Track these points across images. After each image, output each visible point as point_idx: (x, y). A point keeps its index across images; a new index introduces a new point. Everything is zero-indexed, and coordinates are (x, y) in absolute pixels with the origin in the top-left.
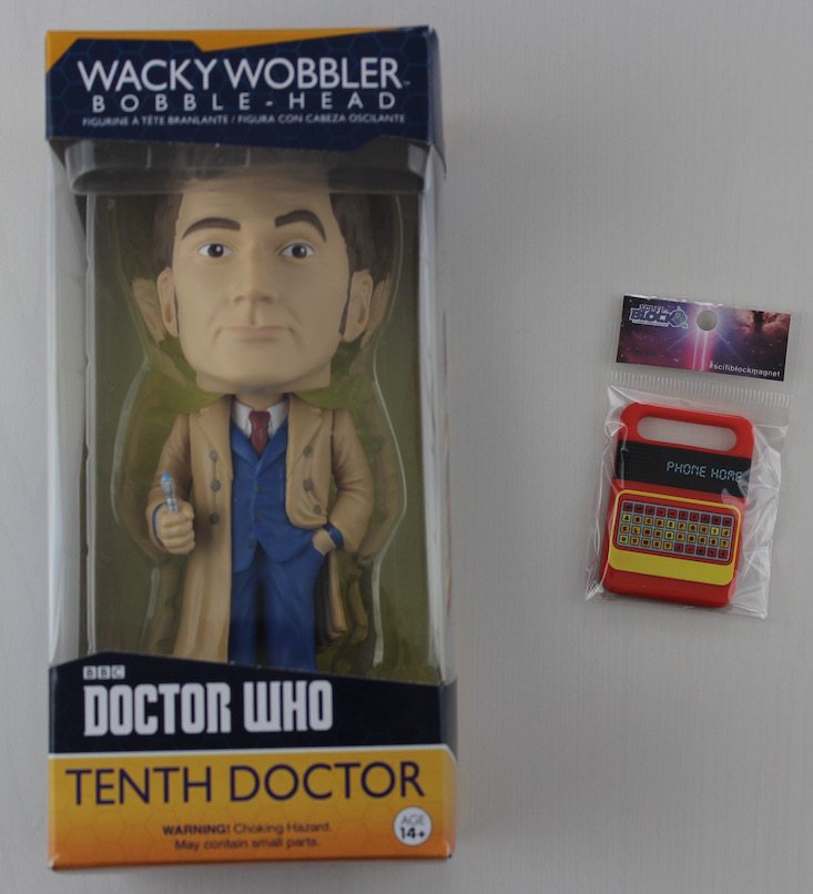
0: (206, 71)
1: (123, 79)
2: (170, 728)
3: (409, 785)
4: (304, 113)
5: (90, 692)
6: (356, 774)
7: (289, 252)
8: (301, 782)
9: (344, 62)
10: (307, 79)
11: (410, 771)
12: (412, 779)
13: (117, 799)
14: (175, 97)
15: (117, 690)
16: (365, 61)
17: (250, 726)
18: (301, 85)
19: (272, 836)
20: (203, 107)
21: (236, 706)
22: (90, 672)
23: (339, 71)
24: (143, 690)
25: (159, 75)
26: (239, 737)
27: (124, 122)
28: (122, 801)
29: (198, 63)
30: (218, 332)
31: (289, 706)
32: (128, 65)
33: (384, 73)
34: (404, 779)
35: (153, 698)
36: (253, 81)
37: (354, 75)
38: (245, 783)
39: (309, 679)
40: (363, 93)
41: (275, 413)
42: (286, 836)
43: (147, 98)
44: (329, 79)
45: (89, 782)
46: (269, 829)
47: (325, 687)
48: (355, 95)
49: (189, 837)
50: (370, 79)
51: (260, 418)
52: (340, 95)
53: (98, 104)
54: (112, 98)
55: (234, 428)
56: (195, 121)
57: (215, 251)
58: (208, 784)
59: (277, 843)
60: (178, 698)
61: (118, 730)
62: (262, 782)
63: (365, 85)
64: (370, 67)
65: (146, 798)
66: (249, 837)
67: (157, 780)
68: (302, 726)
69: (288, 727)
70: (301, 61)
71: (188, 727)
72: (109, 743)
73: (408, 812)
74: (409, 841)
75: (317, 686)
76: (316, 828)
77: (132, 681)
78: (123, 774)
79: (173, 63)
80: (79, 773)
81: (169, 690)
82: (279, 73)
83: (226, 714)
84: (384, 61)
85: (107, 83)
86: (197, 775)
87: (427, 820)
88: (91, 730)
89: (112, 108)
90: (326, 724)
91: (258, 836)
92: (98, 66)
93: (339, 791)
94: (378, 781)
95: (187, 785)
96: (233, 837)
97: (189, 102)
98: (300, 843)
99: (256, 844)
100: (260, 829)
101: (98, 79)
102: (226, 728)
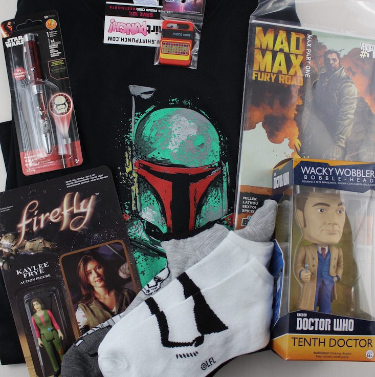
0: (331, 171)
1: (312, 171)
2: (316, 329)
3: (369, 344)
4: (353, 182)
5: (298, 319)
6: (358, 341)
7: (339, 212)
8: (346, 343)
9: (362, 171)
10: (354, 174)
11: (370, 341)
12: (370, 343)
13: (303, 345)
14: (324, 176)
15: (304, 319)
16: (367, 171)
17: (335, 329)
18: (353, 176)
19: (339, 355)
20: (330, 180)
21: (332, 325)
22: (298, 315)
23: (361, 173)
24: (310, 319)
25: (320, 171)
26: (332, 332)
27: (312, 182)
28: (304, 345)
29: (329, 168)
31: (344, 325)
32: (313, 168)
33: (371, 174)
34: (368, 343)
35: (313, 322)
36: (342, 174)
37: (365, 174)
38: (333, 343)
39: (349, 319)
40: (366, 178)
41: (327, 248)
42: (342, 355)
43: (317, 176)
44: (359, 175)
45: (297, 341)
46: (338, 353)
47: (352, 321)
49: (319, 355)
50: (368, 175)
51: (323, 249)
52: (361, 179)
53: (306, 177)
54: (309, 176)
55: (318, 252)
56: (328, 183)
57: (321, 211)
58: (324, 343)
59: (339, 357)
60: (319, 322)
61: (304, 329)
62: (337, 343)
63: (367, 177)
64: (368, 172)
65: (310, 345)
66: (333, 355)
67: (313, 341)
68: (346, 330)
69: (343, 330)
70: (353, 170)
71: (321, 329)
72: (302, 332)
73: (369, 351)
74: (369, 358)
75: (350, 320)
76: (348, 354)
77: (308, 317)
78: (305, 339)
79: (323, 168)
80: (295, 338)
81: (317, 320)
82: (348, 172)
83: (329, 326)
84: (371, 171)
85: (308, 172)
86: (322, 340)
87: (373, 353)
88: (298, 328)
89: (309, 179)
90: (352, 330)
91: (335, 355)
92: (306, 168)
93: (354, 345)
94: (363, 343)
95: (320, 342)
96: (329, 355)
97: (327, 178)
98: (344, 357)
99: (334, 357)
100: (336, 353)
101: (306, 171)
102: (329, 329)
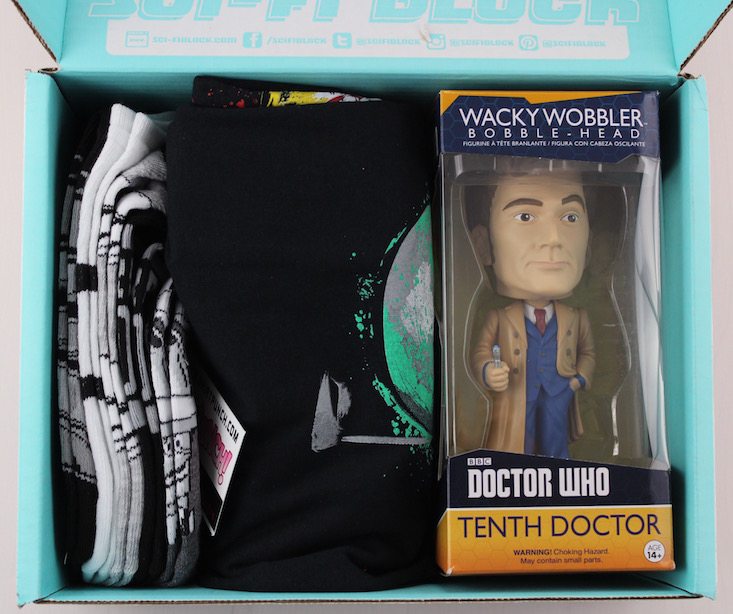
0: (533, 116)
1: (485, 119)
2: (517, 494)
3: (652, 527)
4: (589, 140)
5: (471, 473)
6: (622, 521)
7: (566, 219)
8: (592, 525)
9: (611, 110)
10: (590, 121)
11: (652, 520)
12: (653, 524)
13: (488, 535)
14: (516, 129)
15: (487, 472)
16: (622, 111)
17: (563, 493)
18: (587, 124)
19: (576, 556)
20: (532, 137)
21: (555, 481)
22: (471, 461)
23: (608, 116)
24: (501, 472)
25: (506, 117)
26: (557, 500)
27: (487, 144)
28: (490, 536)
29: (528, 110)
30: (528, 264)
31: (585, 482)
32: (488, 111)
33: (633, 118)
34: (649, 524)
35: (507, 477)
36: (560, 121)
37: (617, 119)
38: (560, 526)
39: (596, 466)
40: (620, 127)
41: (549, 310)
42: (584, 556)
43: (500, 130)
44: (603, 121)
45: (471, 524)
46: (574, 552)
47: (605, 471)
48: (617, 130)
49: (528, 557)
50: (625, 121)
51: (540, 313)
52: (609, 130)
53: (472, 133)
54: (480, 130)
55: (527, 320)
56: (528, 144)
57: (524, 218)
58: (539, 526)
59: (578, 561)
60: (522, 476)
61: (487, 495)
62: (570, 525)
63: (623, 124)
64: (625, 114)
65: (504, 534)
66: (562, 557)
67: (510, 523)
68: (592, 494)
69: (584, 494)
70: (587, 110)
71: (528, 494)
72: (483, 502)
73: (652, 543)
74: (652, 559)
75: (600, 470)
76: (601, 552)
77: (495, 467)
78: (491, 520)
79: (514, 110)
80: (465, 519)
81: (517, 472)
82: (575, 118)
83: (549, 486)
84: (633, 111)
85: (477, 122)
86: (533, 521)
87: (662, 548)
88: (472, 494)
89: (480, 137)
90: (606, 492)
91: (568, 556)
92: (471, 111)
93: (613, 531)
94: (635, 525)
95: (527, 526)
96: (553, 557)
97: (524, 133)
98: (591, 560)
99: (567, 561)
100: (569, 552)
101: (471, 118)
102: (549, 494)
